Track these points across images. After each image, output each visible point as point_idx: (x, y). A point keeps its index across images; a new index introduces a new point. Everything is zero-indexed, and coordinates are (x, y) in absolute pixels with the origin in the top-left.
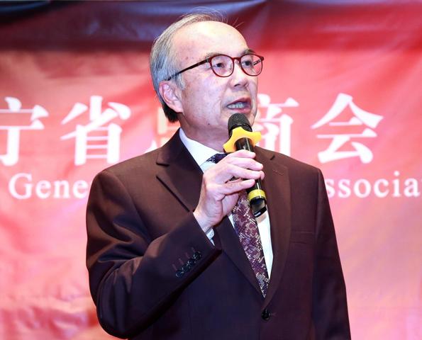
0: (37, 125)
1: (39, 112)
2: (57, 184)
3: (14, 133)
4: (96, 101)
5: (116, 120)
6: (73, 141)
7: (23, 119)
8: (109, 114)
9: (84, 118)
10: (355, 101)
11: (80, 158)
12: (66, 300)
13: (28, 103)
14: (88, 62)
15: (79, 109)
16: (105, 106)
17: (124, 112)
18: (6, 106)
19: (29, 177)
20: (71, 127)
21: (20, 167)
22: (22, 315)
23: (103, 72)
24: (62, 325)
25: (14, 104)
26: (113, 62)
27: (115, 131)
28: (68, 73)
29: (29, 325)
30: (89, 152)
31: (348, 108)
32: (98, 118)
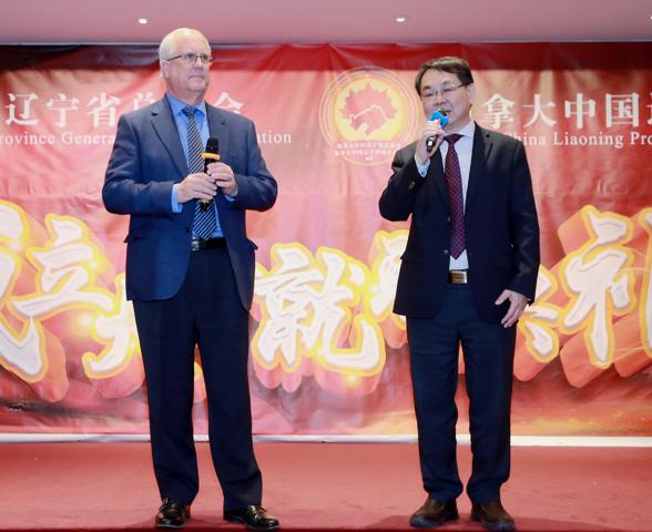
0: (75, 108)
1: (75, 101)
2: (85, 137)
3: (63, 111)
4: (103, 95)
5: (113, 105)
6: (92, 115)
7: (68, 104)
8: (110, 102)
9: (97, 104)
10: (230, 96)
11: (96, 124)
12: (90, 194)
13: (69, 96)
14: (97, 76)
15: (95, 99)
16: (107, 98)
17: (117, 101)
18: (59, 98)
19: (71, 133)
20: (91, 108)
21: (67, 128)
22: (70, 201)
23: (107, 81)
24: (89, 206)
25: (63, 97)
26: (110, 75)
27: (113, 110)
28: (88, 81)
29: (74, 206)
30: (100, 121)
31: (226, 100)
32: (105, 104)
